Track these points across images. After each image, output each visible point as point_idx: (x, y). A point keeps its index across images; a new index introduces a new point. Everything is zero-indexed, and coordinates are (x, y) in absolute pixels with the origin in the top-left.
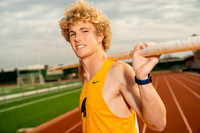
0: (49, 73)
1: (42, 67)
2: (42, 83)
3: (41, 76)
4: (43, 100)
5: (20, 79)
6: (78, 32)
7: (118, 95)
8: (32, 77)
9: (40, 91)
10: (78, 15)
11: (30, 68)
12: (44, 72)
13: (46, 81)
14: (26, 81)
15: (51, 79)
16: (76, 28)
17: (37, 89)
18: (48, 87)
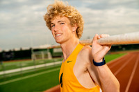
0: (55, 51)
2: (50, 58)
3: (49, 54)
4: (50, 71)
6: (56, 24)
7: (85, 72)
8: (42, 54)
9: (48, 65)
10: (56, 12)
12: (51, 50)
13: (53, 57)
14: (38, 57)
15: (57, 55)
16: (55, 21)
17: (45, 63)
18: (54, 62)
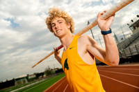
0: (29, 77)
1: (26, 75)
5: (16, 83)
8: (22, 81)
11: (21, 77)
12: (27, 78)
13: (29, 81)
14: (19, 83)
